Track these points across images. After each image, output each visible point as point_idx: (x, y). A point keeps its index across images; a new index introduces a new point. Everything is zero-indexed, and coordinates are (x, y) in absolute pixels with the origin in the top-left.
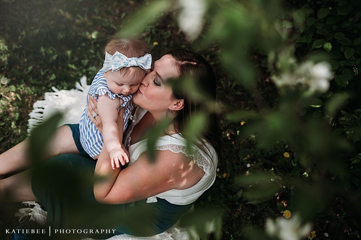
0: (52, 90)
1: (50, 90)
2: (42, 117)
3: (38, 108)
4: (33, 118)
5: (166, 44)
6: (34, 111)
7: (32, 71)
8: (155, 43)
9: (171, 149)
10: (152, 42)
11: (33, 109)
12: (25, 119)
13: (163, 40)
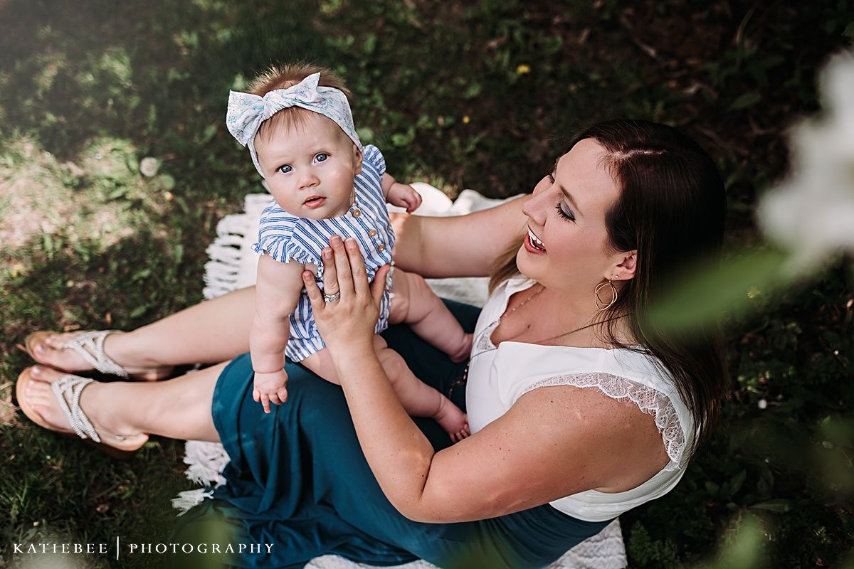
0: (263, 187)
1: (257, 188)
2: (238, 259)
3: (231, 234)
4: (218, 261)
5: (548, 68)
6: (218, 241)
7: (214, 138)
8: (523, 69)
9: (604, 387)
10: (514, 64)
11: (217, 236)
12: (199, 262)
13: (542, 58)
